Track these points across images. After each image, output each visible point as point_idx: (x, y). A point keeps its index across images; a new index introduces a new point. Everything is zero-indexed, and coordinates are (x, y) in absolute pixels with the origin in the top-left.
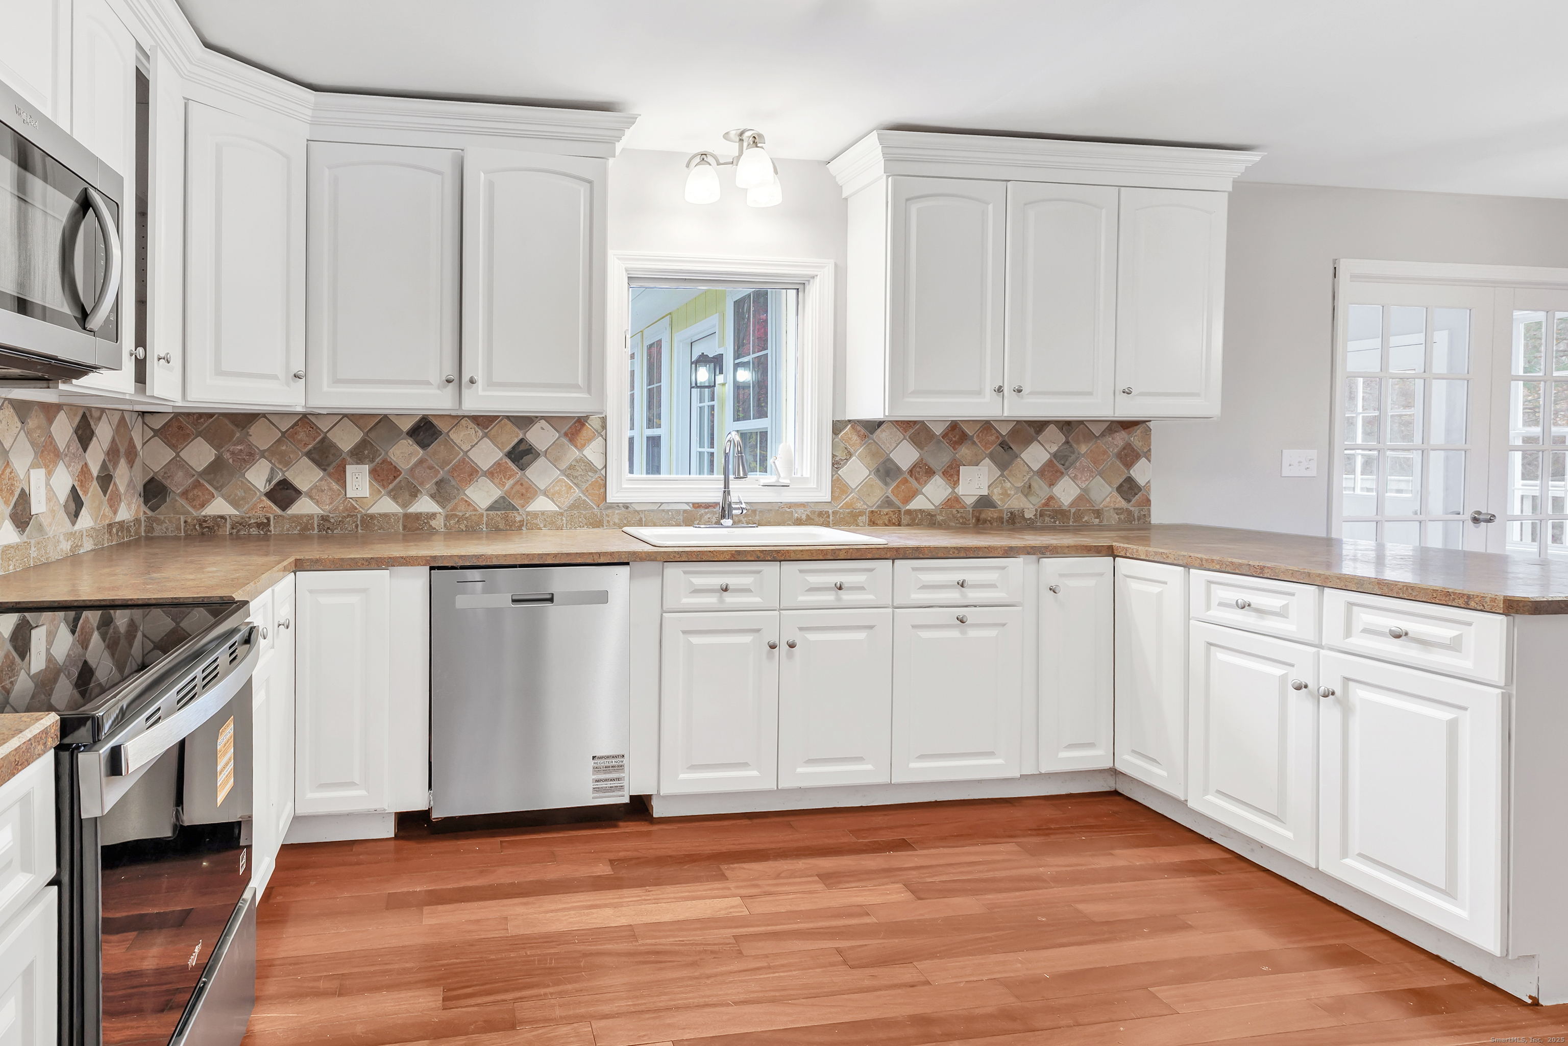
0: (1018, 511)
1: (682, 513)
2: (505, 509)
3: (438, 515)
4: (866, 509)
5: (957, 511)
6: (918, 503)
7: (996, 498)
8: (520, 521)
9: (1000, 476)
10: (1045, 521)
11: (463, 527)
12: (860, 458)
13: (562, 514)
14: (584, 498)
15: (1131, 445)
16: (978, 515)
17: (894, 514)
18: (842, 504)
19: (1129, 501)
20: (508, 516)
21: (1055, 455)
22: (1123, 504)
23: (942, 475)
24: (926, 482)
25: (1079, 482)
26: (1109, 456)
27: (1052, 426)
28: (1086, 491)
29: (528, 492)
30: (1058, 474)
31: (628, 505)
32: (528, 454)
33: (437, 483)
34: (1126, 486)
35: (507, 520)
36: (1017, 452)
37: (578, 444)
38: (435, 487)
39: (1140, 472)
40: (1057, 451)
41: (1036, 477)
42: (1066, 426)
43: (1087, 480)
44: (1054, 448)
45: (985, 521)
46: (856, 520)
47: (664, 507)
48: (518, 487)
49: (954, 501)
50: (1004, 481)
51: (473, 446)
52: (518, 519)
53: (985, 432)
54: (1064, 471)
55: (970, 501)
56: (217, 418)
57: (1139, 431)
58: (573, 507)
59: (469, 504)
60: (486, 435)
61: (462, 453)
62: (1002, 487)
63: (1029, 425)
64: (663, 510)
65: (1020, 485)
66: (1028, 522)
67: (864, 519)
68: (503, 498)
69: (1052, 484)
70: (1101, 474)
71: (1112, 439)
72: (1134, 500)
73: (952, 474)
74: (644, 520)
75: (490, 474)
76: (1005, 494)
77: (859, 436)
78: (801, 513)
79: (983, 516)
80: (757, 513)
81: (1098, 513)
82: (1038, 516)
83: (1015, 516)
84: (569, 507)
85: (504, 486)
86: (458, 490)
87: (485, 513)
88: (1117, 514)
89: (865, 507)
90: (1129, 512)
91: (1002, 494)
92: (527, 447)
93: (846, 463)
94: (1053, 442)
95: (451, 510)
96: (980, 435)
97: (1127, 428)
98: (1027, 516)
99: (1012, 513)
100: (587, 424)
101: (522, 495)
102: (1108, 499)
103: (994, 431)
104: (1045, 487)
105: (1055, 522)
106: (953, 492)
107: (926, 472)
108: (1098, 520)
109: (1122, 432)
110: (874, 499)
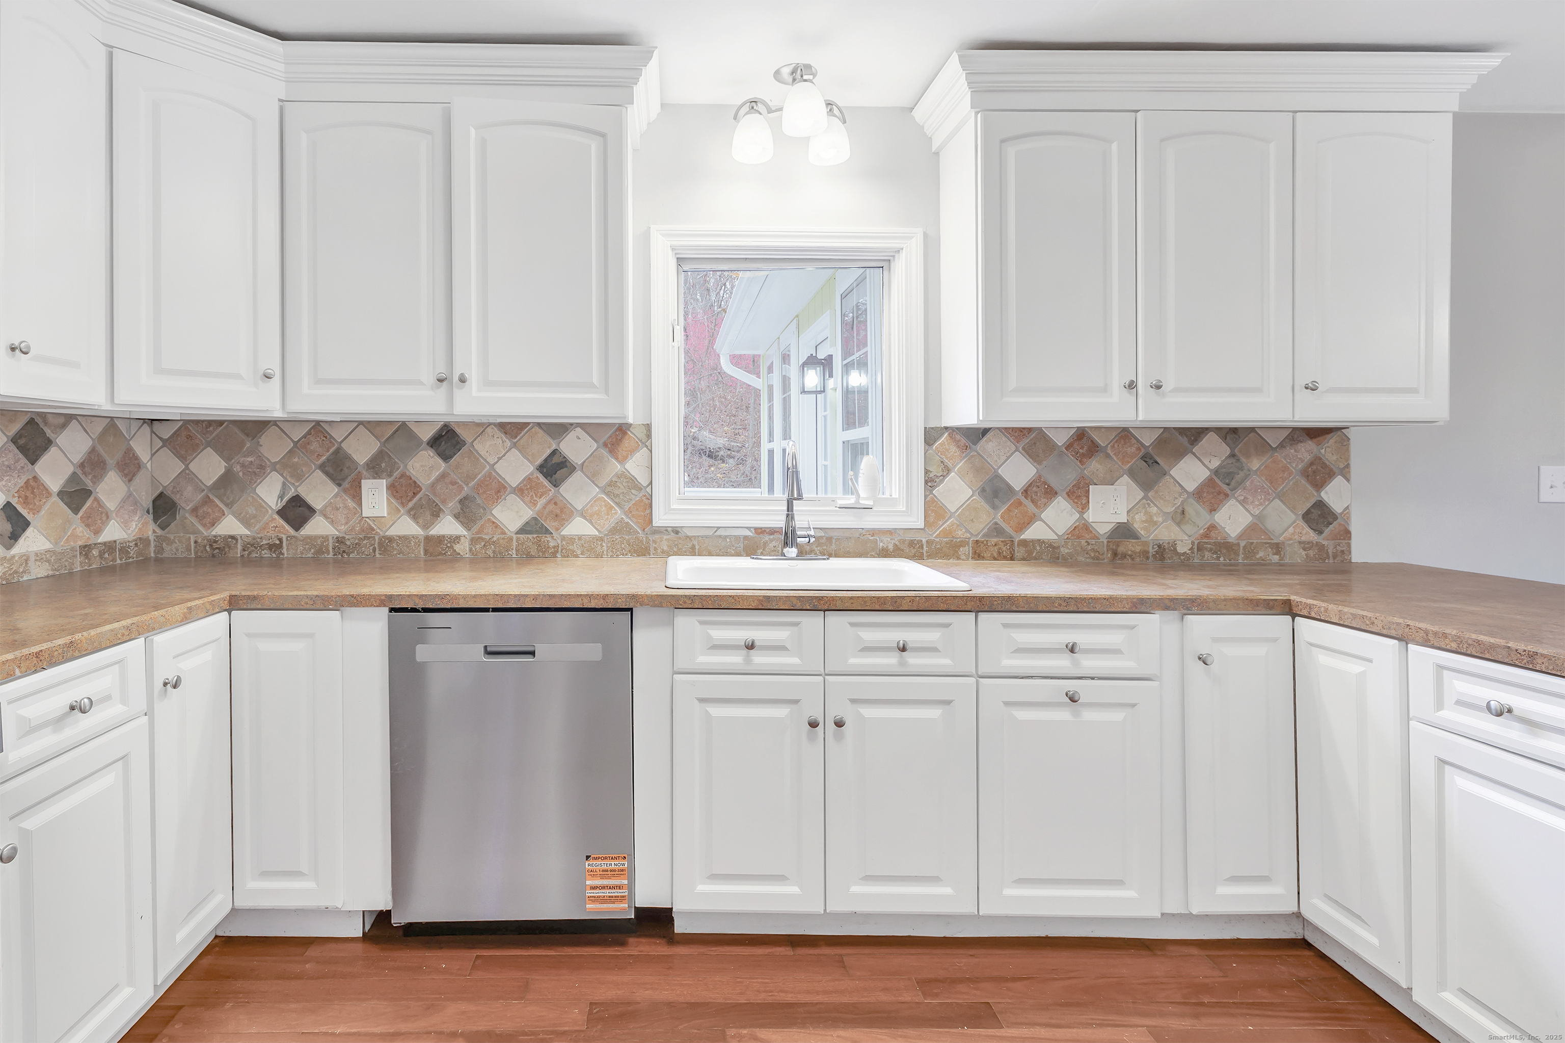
0: (1169, 543)
1: (742, 539)
2: (537, 532)
3: (462, 538)
4: (969, 538)
5: (1087, 542)
6: (1035, 532)
7: (1138, 526)
8: (554, 547)
9: (1143, 498)
10: (1204, 556)
11: (490, 552)
12: (961, 475)
13: (602, 539)
14: (627, 520)
15: (1321, 459)
16: (1114, 547)
17: (1005, 545)
18: (938, 532)
19: (1320, 532)
20: (540, 541)
21: (1216, 472)
22: (1311, 536)
23: (1066, 496)
24: (1046, 506)
25: (1250, 508)
26: (1291, 474)
27: (1212, 436)
28: (1260, 518)
29: (562, 513)
30: (1222, 496)
31: (679, 529)
32: (563, 468)
33: (461, 501)
34: (1316, 513)
35: (540, 546)
36: (1166, 467)
37: (620, 456)
38: (459, 506)
39: (1336, 495)
40: (1220, 467)
41: (1192, 500)
42: (1231, 434)
43: (1261, 504)
44: (1215, 463)
45: (1124, 556)
46: (957, 552)
47: (719, 533)
48: (551, 507)
49: (1082, 530)
50: (1149, 504)
51: (500, 459)
52: (551, 544)
53: (1122, 442)
54: (1229, 492)
55: (1103, 530)
56: (227, 426)
57: (1331, 441)
58: (614, 531)
59: (497, 526)
60: (515, 445)
61: (488, 467)
62: (1146, 513)
63: (1181, 434)
64: (720, 536)
65: (1170, 509)
66: (1182, 558)
67: (965, 550)
68: (535, 519)
69: (1213, 510)
70: (1281, 497)
71: (1296, 451)
72: (1327, 531)
73: (1079, 494)
74: (697, 547)
75: (520, 491)
76: (1150, 521)
77: (958, 447)
78: (887, 542)
79: (1121, 549)
80: (834, 541)
81: (1277, 548)
82: (1196, 550)
83: (1164, 549)
84: (610, 531)
85: (535, 504)
86: (484, 509)
87: (515, 537)
88: (1304, 549)
89: (968, 535)
90: (1321, 548)
91: (1146, 521)
92: (561, 459)
93: (942, 481)
94: (1213, 454)
95: (477, 533)
96: (1116, 446)
97: (1315, 437)
98: (1180, 549)
99: (1159, 546)
100: (629, 433)
101: (556, 516)
102: (1291, 530)
103: (1133, 441)
104: (1204, 514)
105: (1218, 558)
106: (1082, 518)
107: (1046, 493)
108: (1277, 557)
109: (1310, 442)
110: (979, 526)
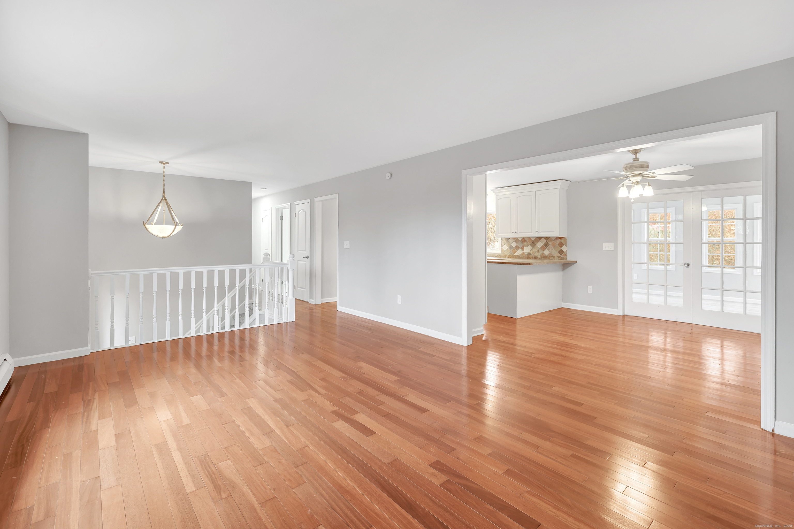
5: (524, 255)
6: (516, 254)
12: (506, 245)
15: (562, 242)
17: (512, 256)
18: (504, 253)
19: (561, 255)
22: (560, 255)
23: (521, 248)
24: (518, 250)
25: (549, 250)
26: (556, 245)
27: (543, 238)
28: (551, 252)
30: (545, 248)
34: (561, 251)
36: (536, 244)
39: (564, 248)
40: (545, 244)
41: (540, 249)
42: (546, 238)
43: (551, 250)
44: (544, 243)
45: (529, 258)
49: (523, 253)
50: (533, 250)
55: (526, 254)
57: (563, 239)
63: (538, 238)
65: (536, 250)
67: (507, 256)
69: (543, 251)
70: (554, 249)
71: (557, 241)
72: (563, 254)
73: (523, 248)
76: (533, 252)
77: (506, 240)
78: (496, 255)
79: (529, 257)
81: (554, 257)
82: (541, 257)
90: (561, 257)
93: (504, 246)
94: (544, 241)
96: (528, 240)
98: (538, 257)
99: (535, 256)
102: (556, 254)
103: (531, 239)
104: (542, 252)
105: (544, 258)
107: (518, 248)
108: (554, 259)
109: (560, 239)
110: (508, 253)
